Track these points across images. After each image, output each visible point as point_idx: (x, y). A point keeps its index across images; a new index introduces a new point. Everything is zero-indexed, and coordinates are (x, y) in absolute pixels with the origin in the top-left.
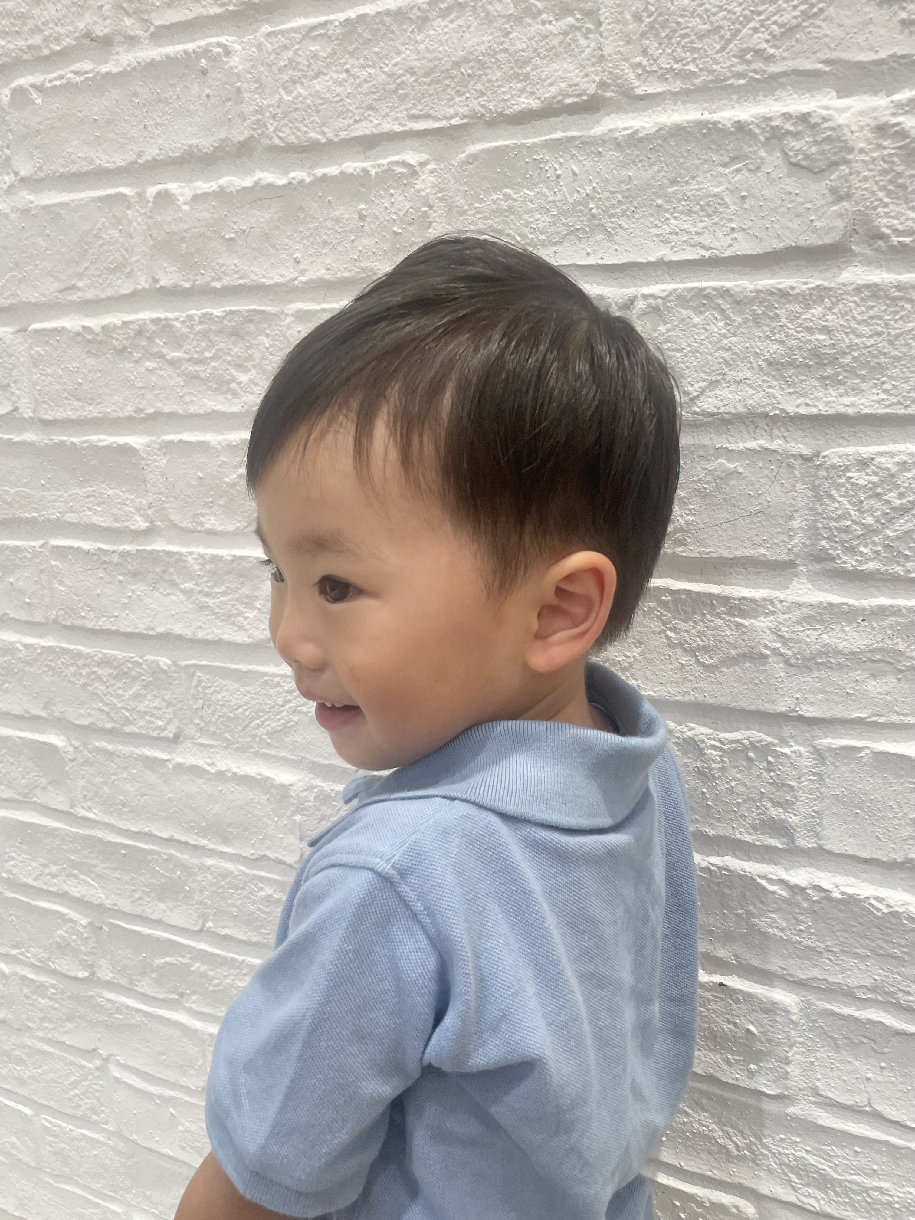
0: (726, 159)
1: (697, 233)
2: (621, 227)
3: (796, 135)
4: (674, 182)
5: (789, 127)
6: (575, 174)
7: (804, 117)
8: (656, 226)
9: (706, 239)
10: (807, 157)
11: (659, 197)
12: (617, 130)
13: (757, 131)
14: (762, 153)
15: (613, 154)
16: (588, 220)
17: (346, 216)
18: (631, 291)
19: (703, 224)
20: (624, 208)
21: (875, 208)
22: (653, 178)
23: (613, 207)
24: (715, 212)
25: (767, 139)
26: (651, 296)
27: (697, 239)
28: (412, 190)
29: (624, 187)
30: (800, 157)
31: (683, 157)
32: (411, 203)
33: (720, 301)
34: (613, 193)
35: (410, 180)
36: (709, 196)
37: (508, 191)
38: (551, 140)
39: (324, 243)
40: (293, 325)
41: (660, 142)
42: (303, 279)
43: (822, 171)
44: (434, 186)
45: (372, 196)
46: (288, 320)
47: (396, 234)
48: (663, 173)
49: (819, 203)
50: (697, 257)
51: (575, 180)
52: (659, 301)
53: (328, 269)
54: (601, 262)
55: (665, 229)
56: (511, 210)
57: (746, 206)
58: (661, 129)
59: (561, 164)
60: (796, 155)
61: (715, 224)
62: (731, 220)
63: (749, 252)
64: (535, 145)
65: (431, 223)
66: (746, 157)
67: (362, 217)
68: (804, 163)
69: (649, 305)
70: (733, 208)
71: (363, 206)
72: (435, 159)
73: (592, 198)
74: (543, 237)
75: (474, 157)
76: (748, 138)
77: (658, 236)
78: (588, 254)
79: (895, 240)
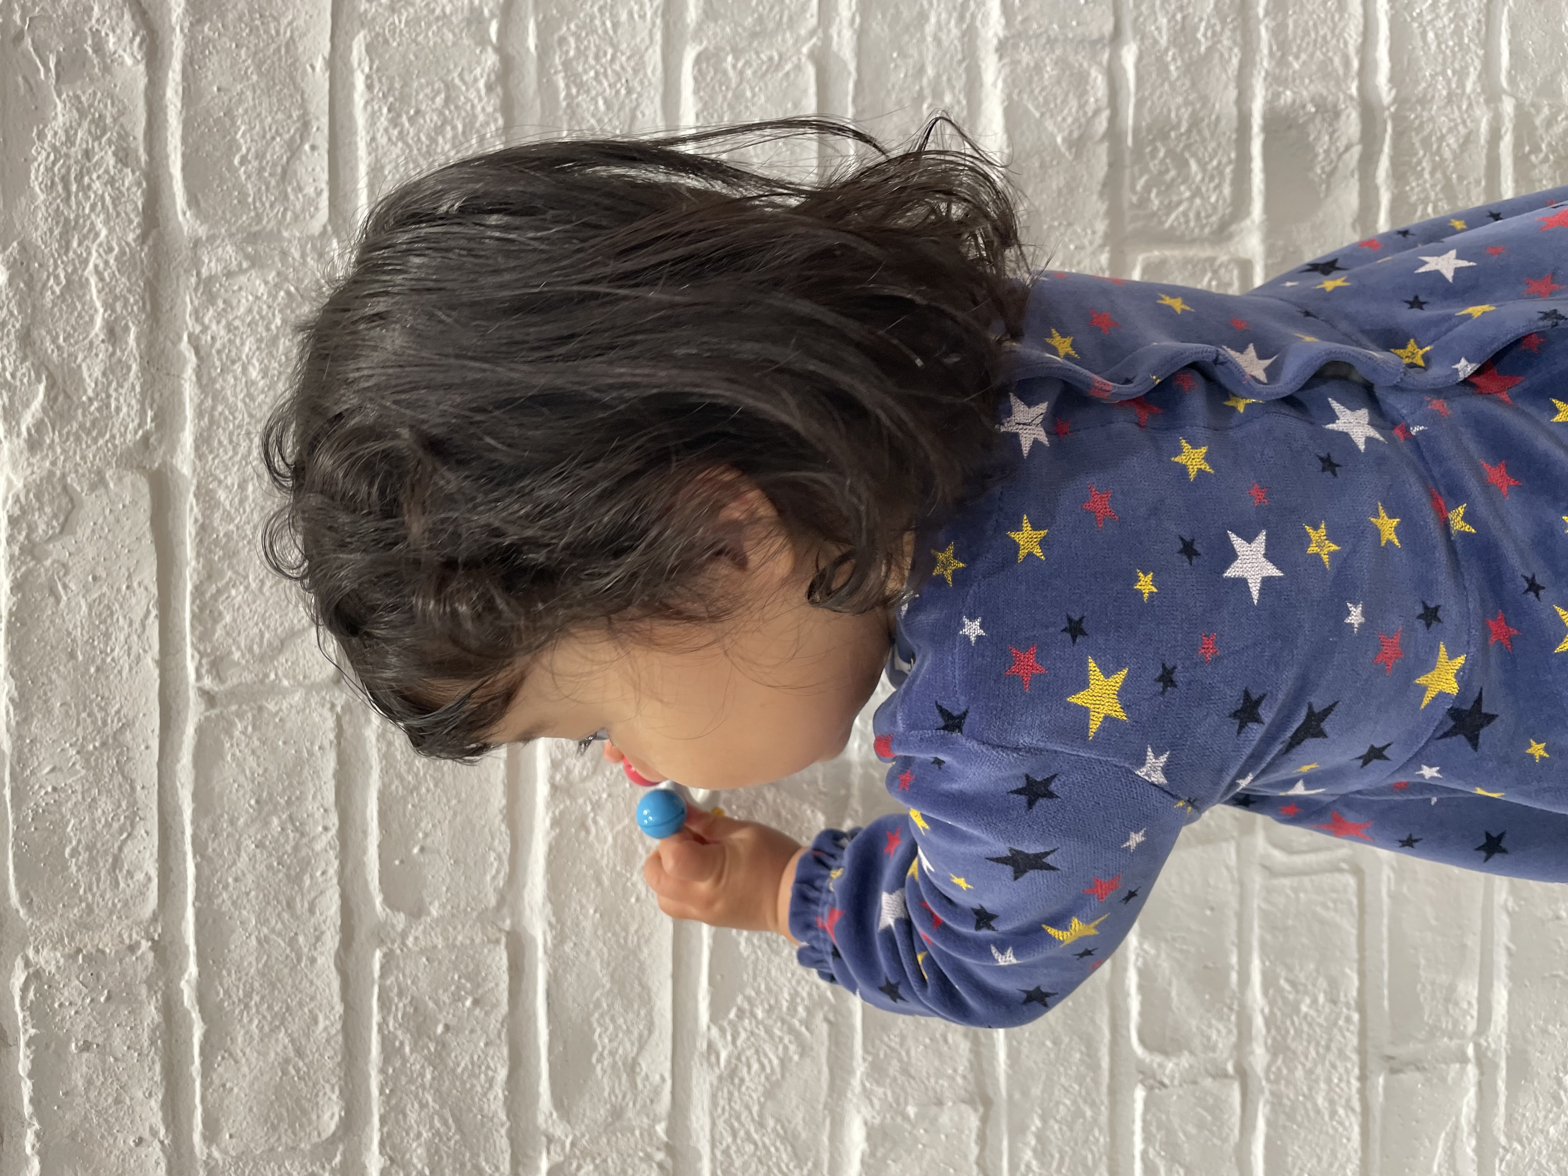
0: (52, 600)
1: (131, 625)
2: (118, 712)
3: (32, 529)
4: (72, 655)
5: (21, 538)
6: (53, 770)
7: (13, 521)
8: (120, 672)
9: (137, 617)
10: (55, 516)
11: (88, 670)
12: (8, 723)
13: (23, 569)
14: (48, 563)
15: (35, 727)
16: (108, 750)
17: (85, 1069)
18: (192, 694)
19: (121, 619)
20: (96, 709)
21: (115, 447)
22: (65, 678)
23: (94, 722)
24: (109, 607)
25: (34, 558)
26: (198, 671)
27: (137, 625)
28: (57, 977)
29: (73, 711)
30: (55, 523)
31: (45, 647)
32: (73, 978)
33: (208, 595)
34: (78, 724)
35: (45, 979)
36: (90, 614)
37: (68, 851)
38: (12, 800)
39: (118, 1101)
40: (223, 1145)
41: (25, 673)
42: (162, 1132)
43: (71, 500)
44: (54, 949)
45: (61, 1034)
46: (216, 1154)
47: (108, 998)
48: (61, 668)
49: (105, 500)
50: (157, 624)
51: (61, 769)
52: (204, 661)
53: (150, 1095)
54: (157, 732)
55: (125, 662)
56: (89, 848)
57: (104, 575)
58: (11, 674)
59: (41, 787)
60: (53, 527)
61: (121, 607)
62: (119, 590)
63: (155, 568)
64: (16, 820)
65: (98, 950)
66: (51, 580)
67: (86, 1047)
68: (62, 519)
69: (208, 672)
70: (105, 589)
71: (73, 1046)
72: (23, 949)
73: (83, 746)
74: (124, 805)
75: (25, 897)
76: (31, 578)
77: (131, 669)
78: (147, 748)
79: (149, 425)
